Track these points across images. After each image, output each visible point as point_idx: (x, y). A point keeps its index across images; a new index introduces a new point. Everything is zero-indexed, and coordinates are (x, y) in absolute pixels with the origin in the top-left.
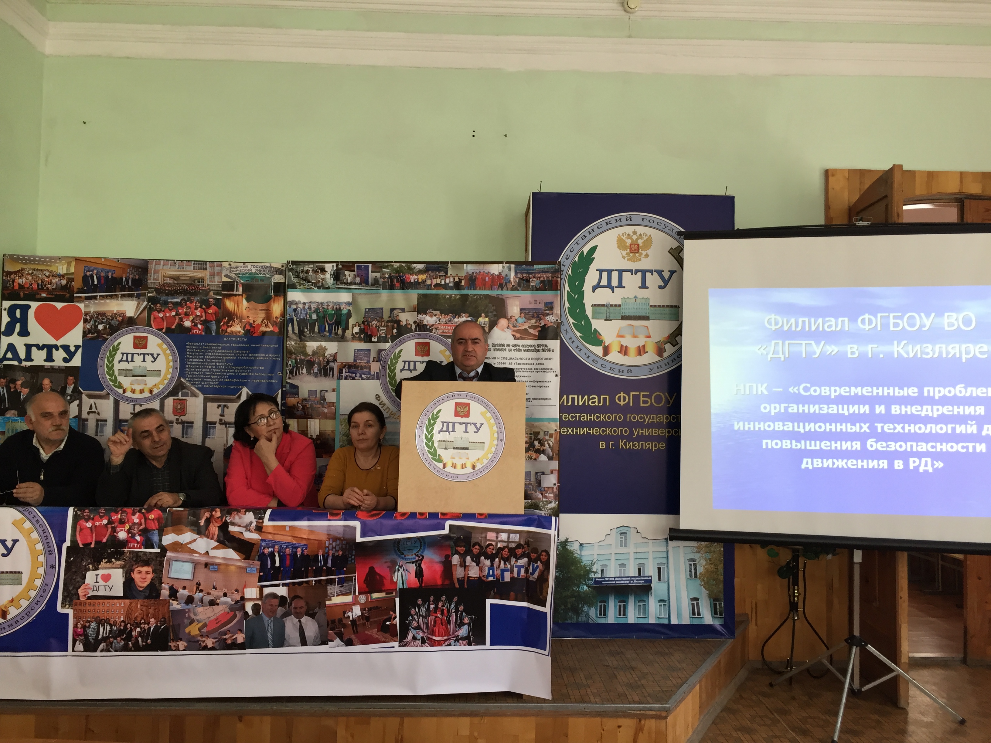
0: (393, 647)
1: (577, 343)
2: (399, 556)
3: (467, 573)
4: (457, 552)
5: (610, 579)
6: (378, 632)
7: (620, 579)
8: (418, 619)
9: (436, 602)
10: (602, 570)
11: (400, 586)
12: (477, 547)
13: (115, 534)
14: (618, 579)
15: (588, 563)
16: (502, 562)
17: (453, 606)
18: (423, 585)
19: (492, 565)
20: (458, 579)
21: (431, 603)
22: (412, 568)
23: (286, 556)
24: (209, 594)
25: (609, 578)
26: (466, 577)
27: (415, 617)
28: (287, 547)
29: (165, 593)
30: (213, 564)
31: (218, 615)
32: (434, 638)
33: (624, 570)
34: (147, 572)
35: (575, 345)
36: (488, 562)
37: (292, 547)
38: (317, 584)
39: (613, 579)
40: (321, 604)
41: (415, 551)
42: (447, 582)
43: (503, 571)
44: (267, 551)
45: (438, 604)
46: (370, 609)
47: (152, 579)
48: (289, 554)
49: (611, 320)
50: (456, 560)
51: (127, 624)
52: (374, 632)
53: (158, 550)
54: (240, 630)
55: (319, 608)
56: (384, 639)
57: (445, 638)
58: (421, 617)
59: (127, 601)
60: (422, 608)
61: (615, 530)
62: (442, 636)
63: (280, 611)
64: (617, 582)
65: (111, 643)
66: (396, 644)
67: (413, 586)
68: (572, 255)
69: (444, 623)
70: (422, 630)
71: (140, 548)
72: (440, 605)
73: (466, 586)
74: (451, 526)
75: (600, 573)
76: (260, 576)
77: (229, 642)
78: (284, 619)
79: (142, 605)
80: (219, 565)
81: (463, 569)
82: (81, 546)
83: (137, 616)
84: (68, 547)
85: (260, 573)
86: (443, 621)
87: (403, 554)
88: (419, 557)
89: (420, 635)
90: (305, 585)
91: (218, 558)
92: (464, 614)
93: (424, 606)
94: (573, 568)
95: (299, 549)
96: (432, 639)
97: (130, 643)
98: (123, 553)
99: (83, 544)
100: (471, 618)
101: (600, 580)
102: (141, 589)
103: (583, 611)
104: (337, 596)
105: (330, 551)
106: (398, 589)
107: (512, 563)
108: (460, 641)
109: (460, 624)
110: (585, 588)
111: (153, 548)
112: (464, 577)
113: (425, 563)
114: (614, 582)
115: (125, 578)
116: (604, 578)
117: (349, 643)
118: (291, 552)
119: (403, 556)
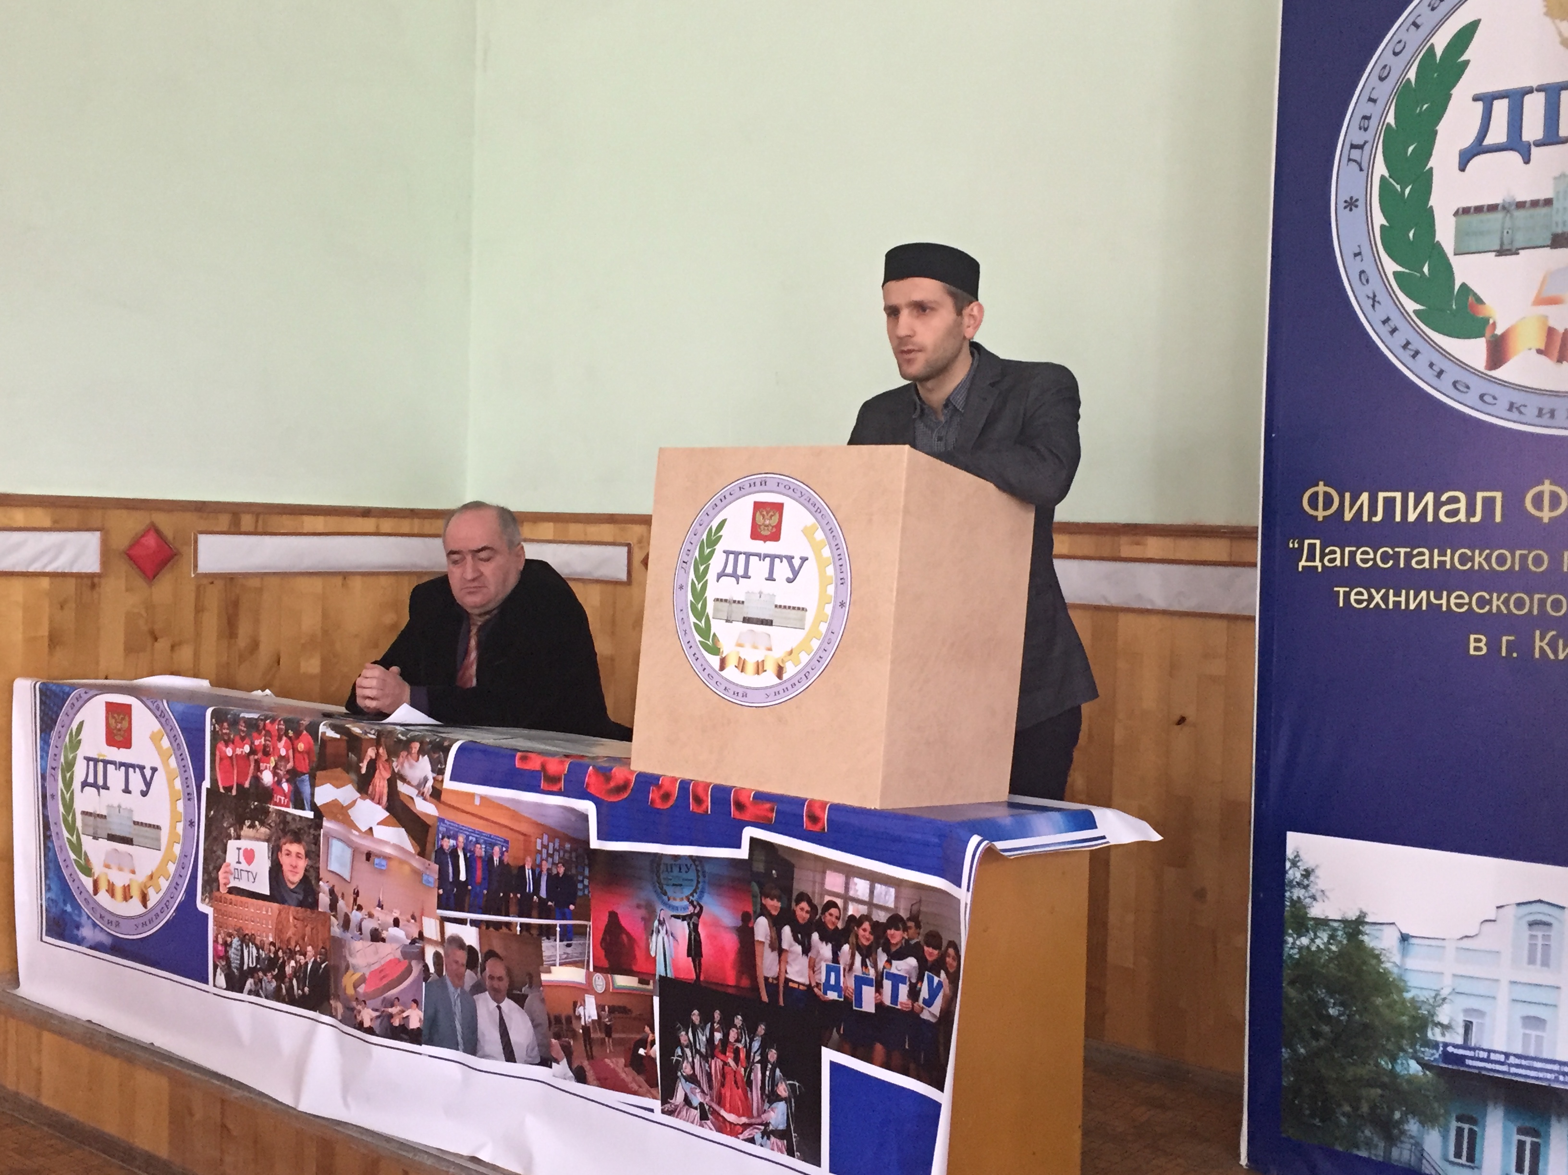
0: (652, 1111)
1: (1405, 333)
2: (660, 898)
3: (783, 970)
4: (764, 911)
5: (1493, 1057)
6: (625, 1066)
7: (1524, 1062)
8: (693, 1058)
9: (727, 1025)
10: (1468, 1026)
11: (660, 970)
12: (804, 905)
13: (259, 773)
14: (1517, 1061)
15: (1423, 996)
16: (858, 958)
17: (756, 1045)
18: (702, 978)
19: (836, 959)
20: (766, 979)
21: (716, 1026)
22: (682, 929)
23: (475, 860)
24: (371, 916)
25: (1489, 1051)
26: (782, 980)
27: (688, 1051)
28: (477, 842)
29: (324, 899)
30: (378, 856)
31: (383, 962)
32: (723, 1113)
33: (1539, 1039)
34: (298, 855)
35: (1400, 338)
36: (826, 950)
37: (485, 842)
38: (524, 933)
39: (1502, 1058)
40: (533, 980)
41: (687, 891)
42: (745, 982)
43: (861, 981)
44: (448, 843)
45: (728, 1034)
46: (612, 1010)
47: (306, 870)
48: (481, 857)
49: (1516, 253)
50: (762, 927)
51: (278, 951)
52: (617, 1064)
53: (310, 814)
54: (415, 1001)
55: (530, 987)
56: (635, 1087)
57: (744, 1120)
58: (698, 1057)
59: (275, 906)
60: (700, 1035)
61: (1510, 913)
62: (739, 1116)
63: (470, 977)
64: (1513, 1070)
65: (261, 981)
66: (656, 1104)
67: (682, 976)
68: (1397, 64)
69: (740, 1084)
70: (700, 1086)
71: (287, 806)
72: (733, 1034)
73: (782, 1003)
74: (755, 842)
75: (1461, 1031)
76: (439, 895)
77: (396, 1022)
78: (475, 997)
79: (295, 918)
80: (388, 858)
81: (775, 954)
82: (222, 790)
83: (290, 938)
84: (207, 789)
85: (439, 889)
86: (739, 1078)
87: (665, 894)
88: (695, 907)
89: (697, 1099)
90: (504, 930)
91: (386, 843)
92: (778, 1072)
93: (703, 1030)
94: (1379, 1001)
95: (497, 849)
96: (719, 1114)
97: (283, 986)
98: (267, 812)
99: (224, 788)
100: (792, 1086)
101: (1461, 1052)
102: (292, 887)
103: (1403, 1132)
104: (561, 964)
105: (544, 862)
106: (657, 977)
107: (881, 965)
108: (773, 1139)
109: (772, 1097)
110: (1414, 1067)
111: (303, 809)
112: (777, 978)
113: (705, 924)
114: (1504, 1068)
115: (272, 862)
116: (1474, 1049)
117: (581, 1077)
118: (483, 853)
119: (665, 898)
